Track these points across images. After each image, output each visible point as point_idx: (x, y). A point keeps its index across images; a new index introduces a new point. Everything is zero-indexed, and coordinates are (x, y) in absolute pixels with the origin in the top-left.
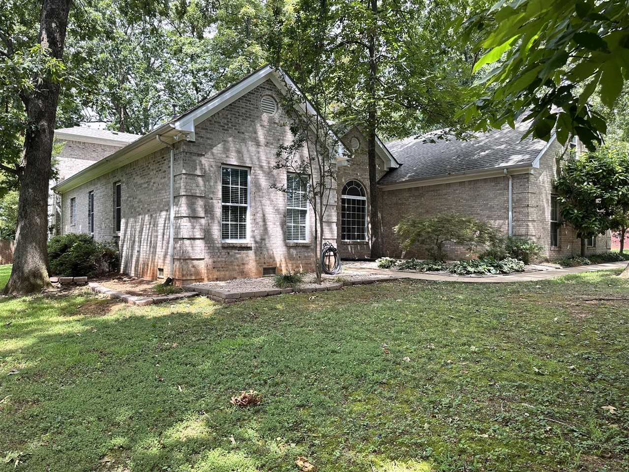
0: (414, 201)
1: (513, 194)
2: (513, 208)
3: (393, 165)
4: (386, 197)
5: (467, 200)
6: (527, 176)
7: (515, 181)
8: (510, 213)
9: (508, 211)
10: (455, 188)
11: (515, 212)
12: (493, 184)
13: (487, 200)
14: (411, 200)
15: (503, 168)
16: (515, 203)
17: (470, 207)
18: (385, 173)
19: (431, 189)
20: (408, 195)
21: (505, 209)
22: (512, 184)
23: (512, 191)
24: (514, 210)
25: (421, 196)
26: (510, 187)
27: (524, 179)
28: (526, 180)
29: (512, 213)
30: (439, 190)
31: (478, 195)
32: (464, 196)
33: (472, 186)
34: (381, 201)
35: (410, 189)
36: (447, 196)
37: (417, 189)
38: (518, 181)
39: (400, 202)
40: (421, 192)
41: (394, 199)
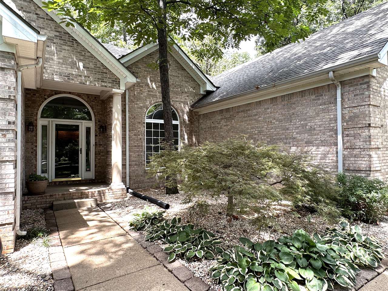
0: (225, 124)
1: (343, 108)
2: (344, 129)
3: (209, 88)
4: (202, 121)
5: (280, 121)
6: (366, 80)
7: (347, 88)
8: (340, 137)
9: (336, 134)
10: (266, 107)
11: (348, 135)
12: (313, 97)
13: (306, 120)
14: (223, 123)
15: (327, 71)
16: (347, 122)
17: (284, 129)
18: (201, 96)
19: (242, 109)
20: (220, 118)
21: (331, 130)
22: (342, 94)
23: (342, 105)
24: (347, 133)
25: (231, 118)
26: (339, 99)
27: (361, 84)
28: (365, 86)
29: (343, 137)
30: (249, 110)
31: (293, 114)
32: (277, 115)
33: (286, 102)
34: (197, 124)
35: (221, 111)
36: (257, 117)
37: (228, 110)
38: (352, 89)
39: (213, 126)
40: (231, 113)
41: (209, 123)
